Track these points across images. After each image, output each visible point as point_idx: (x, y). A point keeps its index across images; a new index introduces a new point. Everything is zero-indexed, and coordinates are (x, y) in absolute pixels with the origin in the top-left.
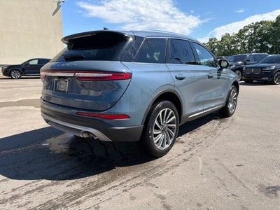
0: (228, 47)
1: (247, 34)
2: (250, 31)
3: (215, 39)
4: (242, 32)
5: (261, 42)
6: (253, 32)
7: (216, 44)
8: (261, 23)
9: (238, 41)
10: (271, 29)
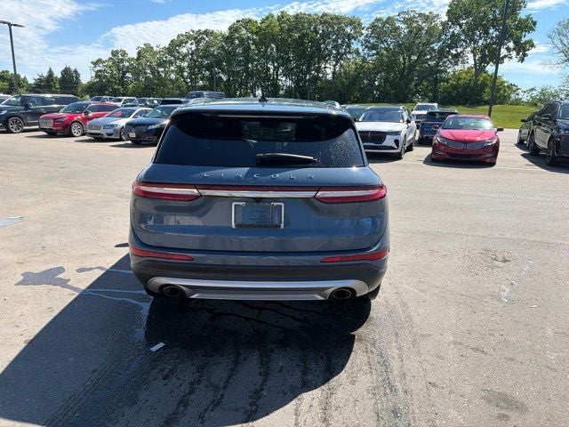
0: (153, 73)
1: (184, 50)
2: (188, 45)
3: (124, 53)
4: (174, 46)
5: (209, 68)
6: (194, 47)
7: (127, 64)
8: (206, 32)
9: (171, 63)
10: (223, 47)
